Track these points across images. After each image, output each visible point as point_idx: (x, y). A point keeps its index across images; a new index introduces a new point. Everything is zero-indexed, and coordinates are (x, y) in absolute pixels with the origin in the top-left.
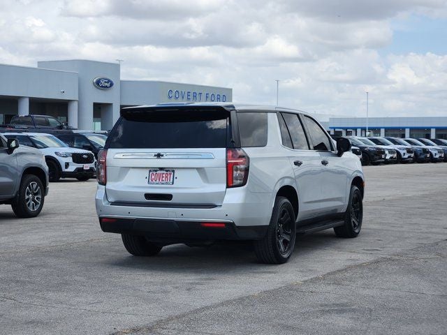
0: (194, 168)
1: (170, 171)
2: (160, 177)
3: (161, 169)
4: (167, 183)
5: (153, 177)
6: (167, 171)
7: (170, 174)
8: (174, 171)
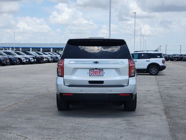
0: (113, 68)
1: (101, 70)
2: (96, 73)
3: (96, 69)
4: (100, 76)
5: (92, 73)
6: (99, 70)
7: (101, 71)
8: (103, 70)
